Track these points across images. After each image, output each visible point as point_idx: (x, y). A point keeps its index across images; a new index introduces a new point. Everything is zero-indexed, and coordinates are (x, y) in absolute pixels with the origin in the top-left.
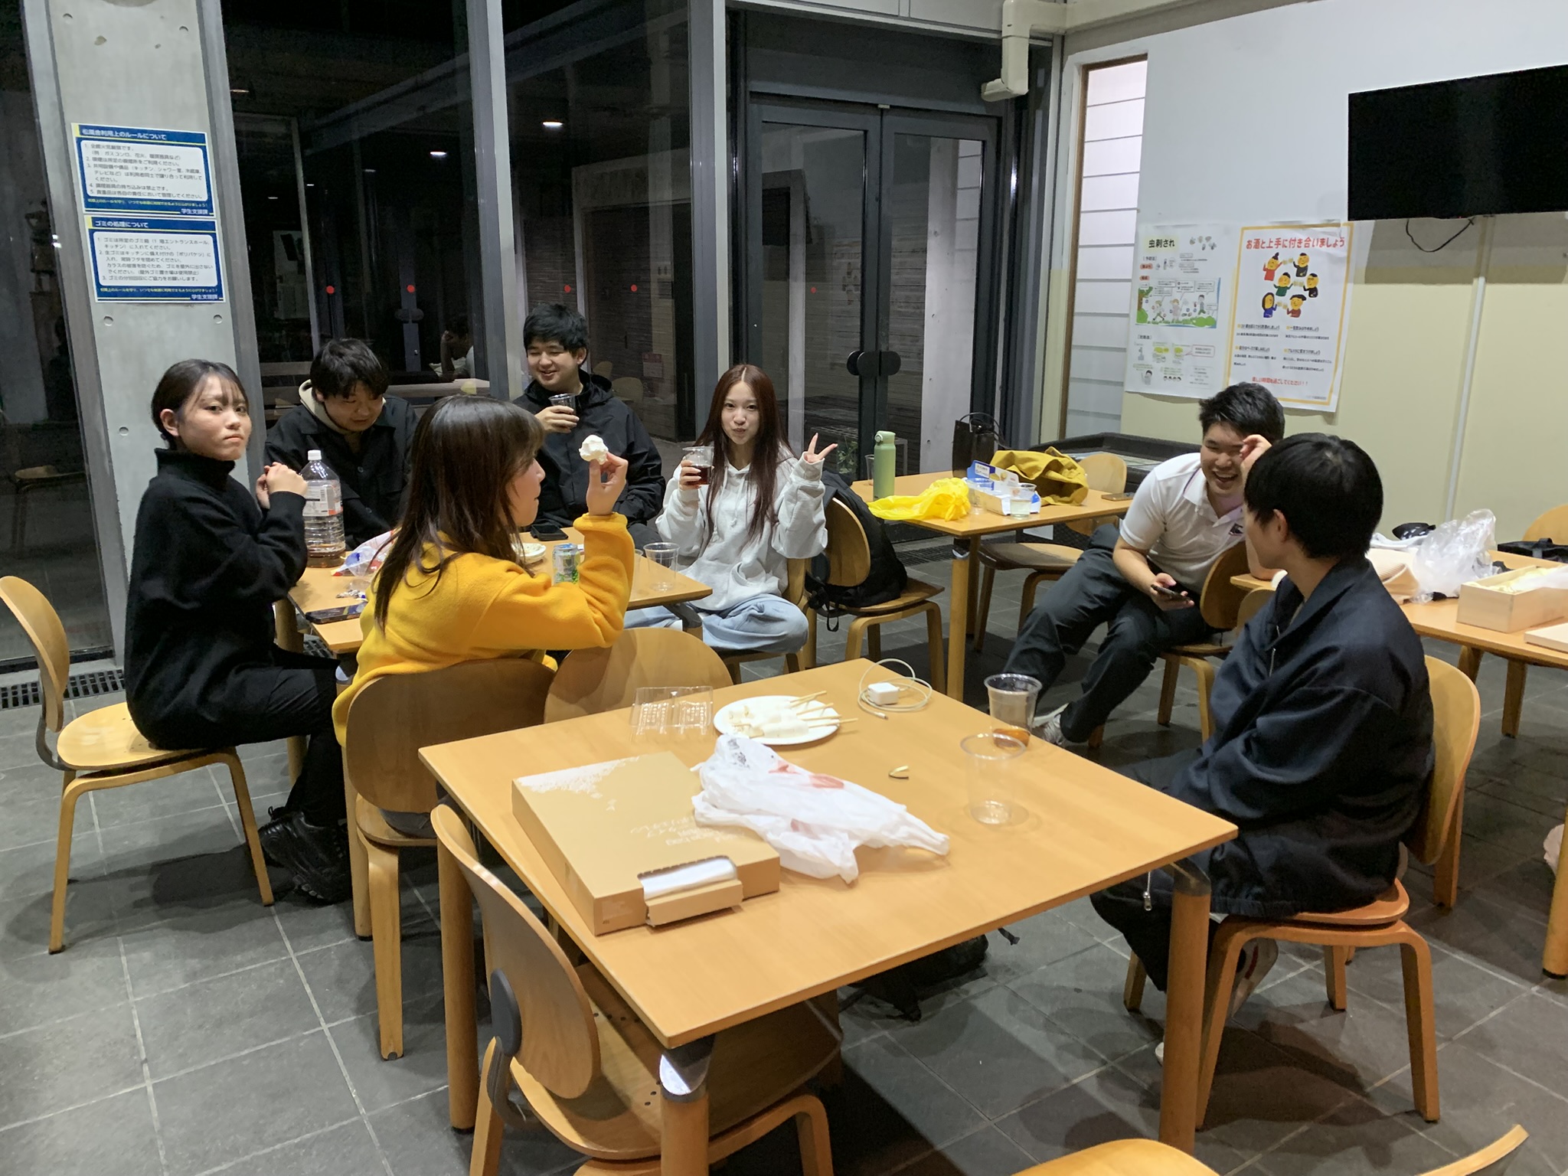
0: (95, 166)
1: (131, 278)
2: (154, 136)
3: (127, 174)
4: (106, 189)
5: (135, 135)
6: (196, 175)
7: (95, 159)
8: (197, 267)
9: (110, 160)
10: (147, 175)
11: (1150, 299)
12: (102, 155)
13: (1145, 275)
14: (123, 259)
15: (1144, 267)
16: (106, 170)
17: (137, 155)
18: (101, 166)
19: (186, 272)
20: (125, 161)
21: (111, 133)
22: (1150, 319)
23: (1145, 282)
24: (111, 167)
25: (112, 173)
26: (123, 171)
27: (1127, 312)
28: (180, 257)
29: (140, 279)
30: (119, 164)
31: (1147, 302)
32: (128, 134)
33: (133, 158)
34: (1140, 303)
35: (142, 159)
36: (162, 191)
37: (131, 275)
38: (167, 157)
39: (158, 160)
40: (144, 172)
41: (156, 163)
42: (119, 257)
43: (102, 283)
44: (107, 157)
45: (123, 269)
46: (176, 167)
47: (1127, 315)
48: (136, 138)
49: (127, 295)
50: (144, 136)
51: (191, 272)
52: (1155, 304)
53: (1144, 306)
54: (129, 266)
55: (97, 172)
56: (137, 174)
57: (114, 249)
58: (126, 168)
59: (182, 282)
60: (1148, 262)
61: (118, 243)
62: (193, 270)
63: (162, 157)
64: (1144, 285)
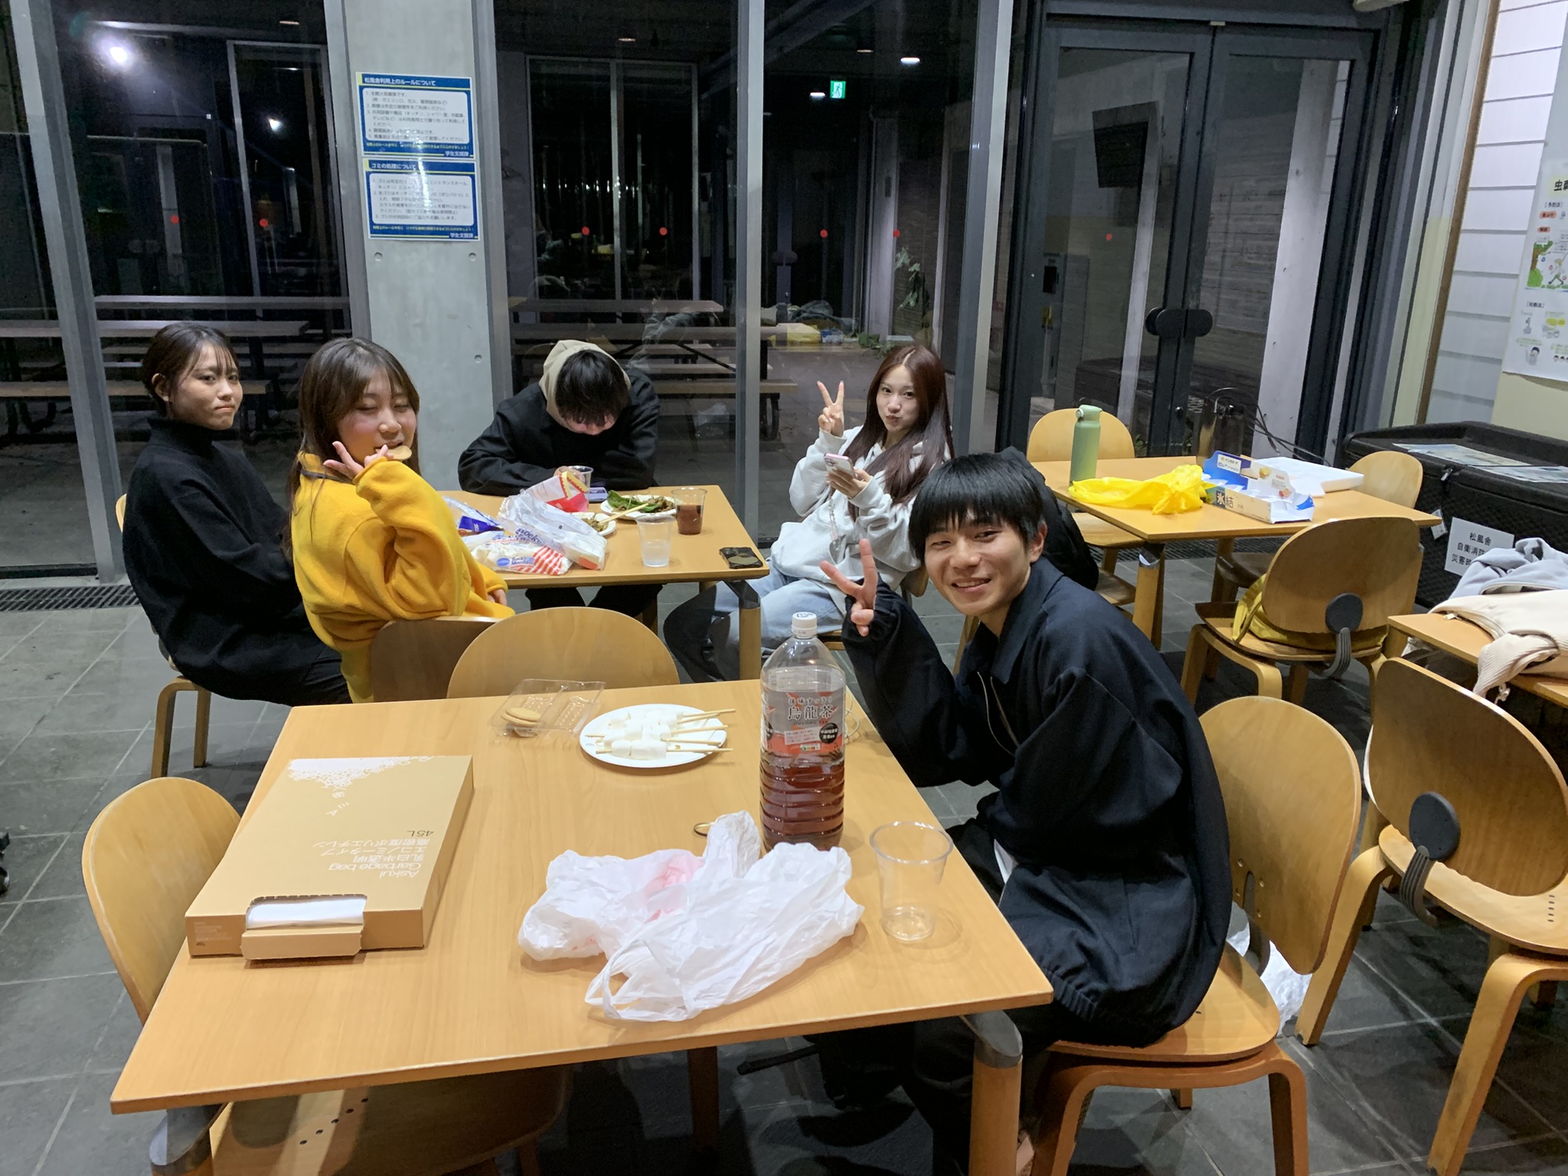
0: (374, 112)
1: (399, 217)
2: (425, 83)
3: (401, 120)
4: (382, 134)
5: (409, 82)
6: (460, 119)
7: (374, 106)
8: (456, 207)
9: (386, 106)
10: (418, 119)
11: (1547, 256)
12: (380, 102)
13: (1545, 225)
14: (393, 199)
15: (1544, 215)
16: (383, 116)
17: (409, 101)
18: (379, 112)
19: (446, 212)
20: (399, 107)
21: (388, 80)
22: (1545, 282)
23: (1544, 234)
24: (387, 112)
25: (387, 119)
26: (397, 117)
27: (1517, 273)
28: (442, 198)
29: (407, 217)
30: (394, 110)
31: (1543, 260)
32: (403, 82)
33: (406, 104)
34: (1534, 261)
35: (414, 105)
36: (429, 135)
37: (399, 214)
38: (435, 102)
39: (428, 105)
40: (415, 116)
41: (425, 108)
42: (389, 197)
43: (375, 221)
44: (384, 103)
45: (393, 208)
46: (442, 112)
47: (1516, 276)
48: (409, 84)
49: (396, 232)
50: (417, 82)
51: (450, 212)
52: (1553, 264)
53: (1539, 265)
54: (398, 205)
55: (375, 118)
56: (409, 119)
57: (387, 190)
58: (400, 114)
59: (443, 221)
60: (1549, 210)
61: (391, 184)
62: (453, 210)
63: (431, 102)
64: (1542, 239)
